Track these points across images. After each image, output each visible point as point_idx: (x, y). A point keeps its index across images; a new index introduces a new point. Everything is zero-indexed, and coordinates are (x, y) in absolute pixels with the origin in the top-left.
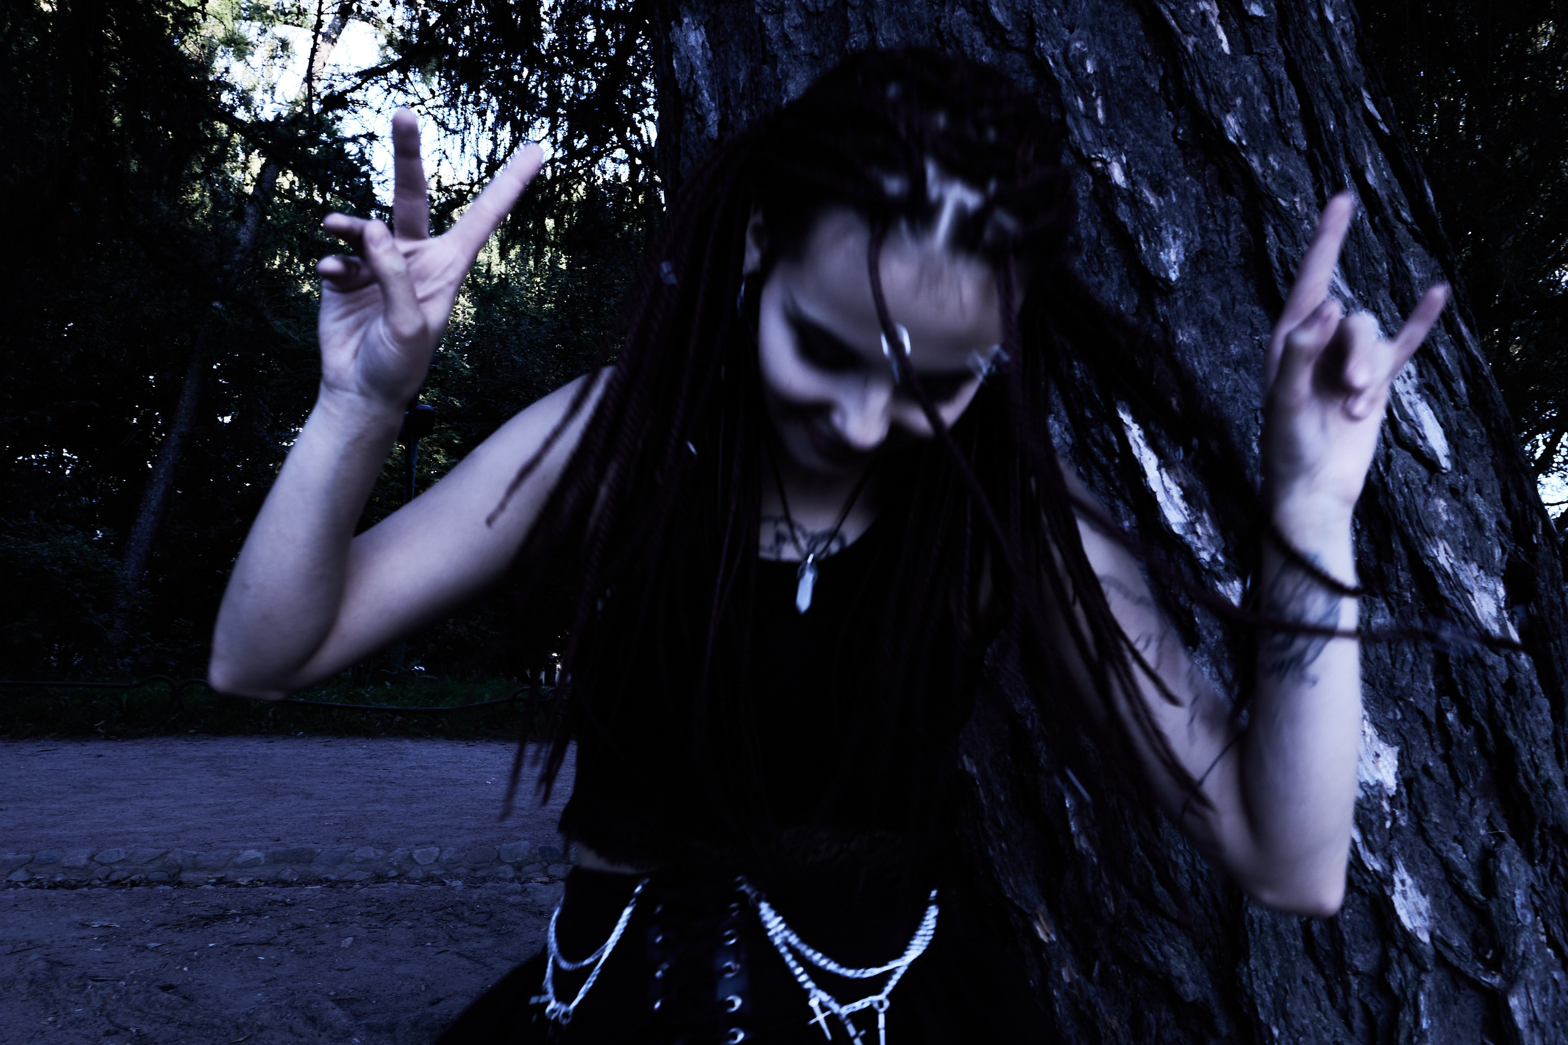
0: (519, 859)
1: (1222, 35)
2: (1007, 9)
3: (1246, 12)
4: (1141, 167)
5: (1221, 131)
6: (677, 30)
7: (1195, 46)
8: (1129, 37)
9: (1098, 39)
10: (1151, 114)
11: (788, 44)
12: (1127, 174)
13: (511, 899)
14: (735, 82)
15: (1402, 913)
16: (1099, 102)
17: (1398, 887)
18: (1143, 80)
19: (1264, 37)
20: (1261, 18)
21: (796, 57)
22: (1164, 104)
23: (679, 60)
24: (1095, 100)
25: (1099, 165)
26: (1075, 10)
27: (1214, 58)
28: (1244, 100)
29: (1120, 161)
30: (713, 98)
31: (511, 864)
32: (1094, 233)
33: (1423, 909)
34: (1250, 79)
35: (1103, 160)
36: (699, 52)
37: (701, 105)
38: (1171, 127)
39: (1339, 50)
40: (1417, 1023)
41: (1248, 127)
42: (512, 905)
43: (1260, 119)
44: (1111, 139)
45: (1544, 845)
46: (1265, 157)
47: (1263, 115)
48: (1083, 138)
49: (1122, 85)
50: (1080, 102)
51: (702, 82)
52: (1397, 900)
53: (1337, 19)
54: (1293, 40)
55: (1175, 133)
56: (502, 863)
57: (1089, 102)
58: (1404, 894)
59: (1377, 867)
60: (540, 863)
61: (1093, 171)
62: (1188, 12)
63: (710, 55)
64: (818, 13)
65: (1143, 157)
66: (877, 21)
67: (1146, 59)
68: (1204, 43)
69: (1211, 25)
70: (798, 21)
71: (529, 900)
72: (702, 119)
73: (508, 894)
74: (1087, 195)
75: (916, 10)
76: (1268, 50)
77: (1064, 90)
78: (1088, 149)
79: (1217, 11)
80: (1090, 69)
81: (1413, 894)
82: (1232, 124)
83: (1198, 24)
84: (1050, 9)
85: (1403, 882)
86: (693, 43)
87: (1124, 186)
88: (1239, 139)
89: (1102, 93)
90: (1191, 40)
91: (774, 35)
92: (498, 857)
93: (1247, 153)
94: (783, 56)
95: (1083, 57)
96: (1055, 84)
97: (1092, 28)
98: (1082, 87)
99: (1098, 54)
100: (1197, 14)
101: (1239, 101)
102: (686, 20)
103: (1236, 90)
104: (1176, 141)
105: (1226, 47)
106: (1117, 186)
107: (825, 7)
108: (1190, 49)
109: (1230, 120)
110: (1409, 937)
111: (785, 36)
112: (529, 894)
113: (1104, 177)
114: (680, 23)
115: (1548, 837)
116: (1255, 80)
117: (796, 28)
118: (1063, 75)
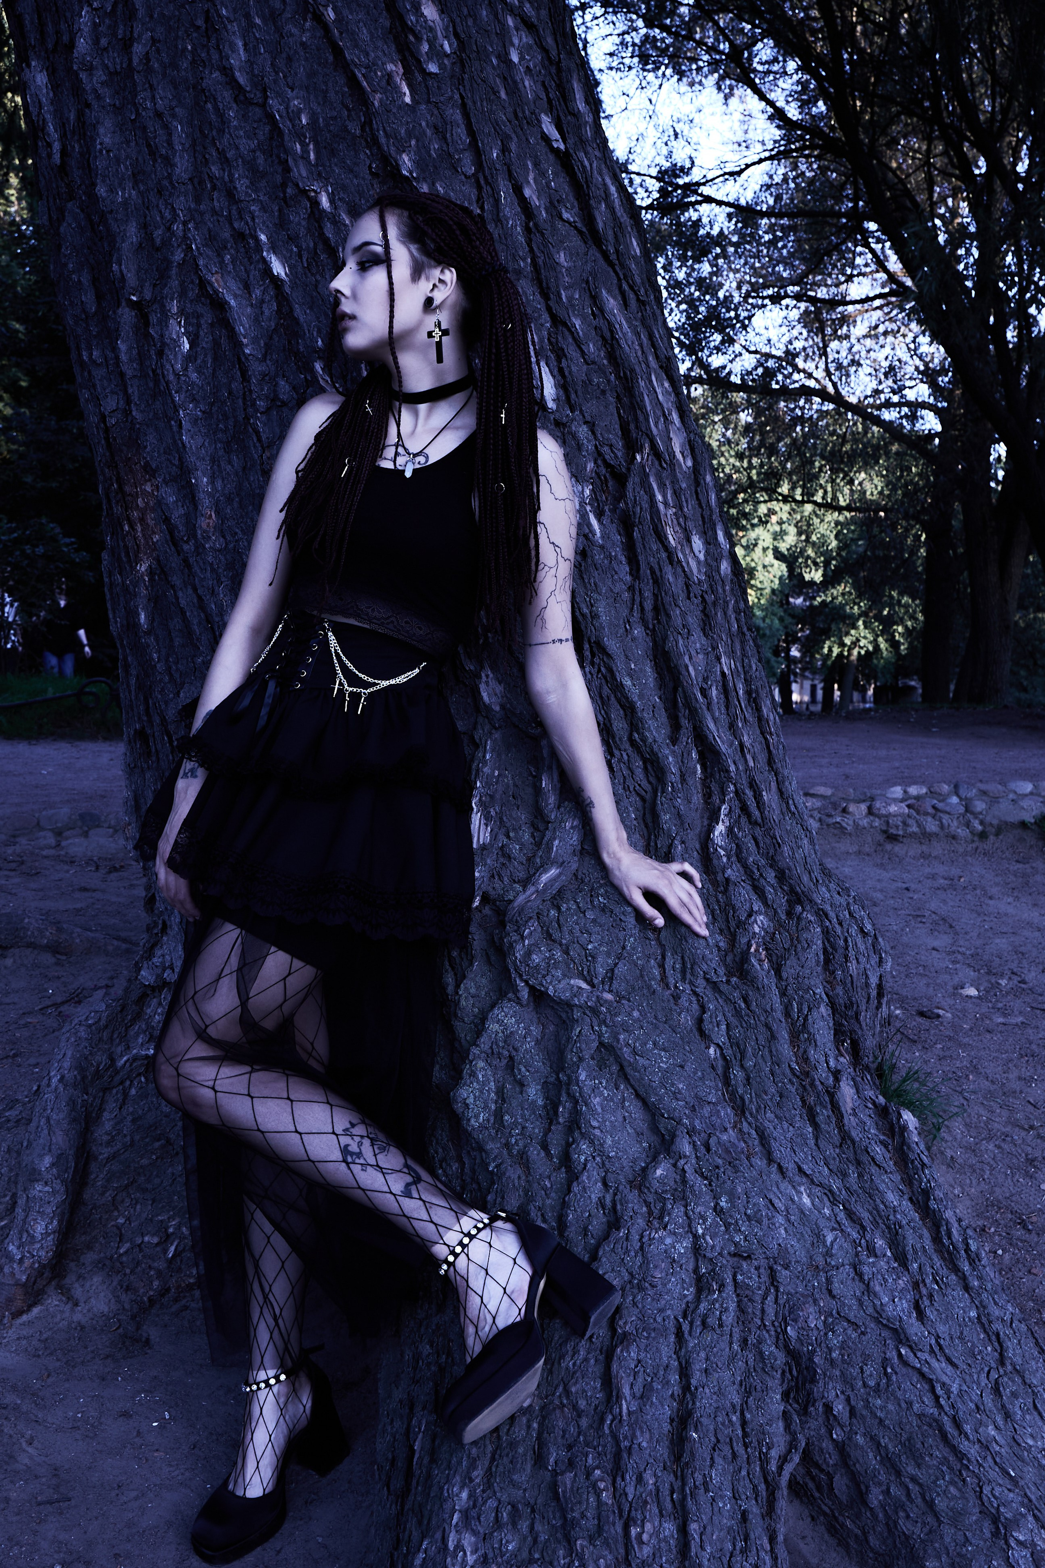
0: (59, 825)
1: (406, 90)
2: (247, 73)
3: (425, 70)
4: (342, 195)
5: (397, 168)
6: (27, 70)
7: (381, 100)
8: (337, 93)
9: (312, 97)
10: (352, 153)
11: (99, 97)
12: (332, 201)
13: (44, 853)
14: (68, 119)
15: (485, 695)
16: (311, 146)
17: (484, 678)
18: (346, 127)
19: (439, 88)
20: (436, 74)
21: (103, 107)
22: (364, 144)
23: (31, 95)
24: (308, 145)
25: (313, 194)
26: (296, 74)
27: (395, 110)
28: (417, 141)
29: (327, 191)
30: (56, 131)
31: (52, 830)
32: (312, 245)
33: (498, 692)
34: (424, 124)
35: (315, 191)
36: (45, 91)
37: (49, 135)
38: (368, 163)
39: (521, 85)
40: (484, 756)
41: (420, 163)
42: (46, 857)
43: (430, 155)
44: (320, 174)
45: (593, 655)
46: (433, 184)
47: (432, 152)
48: (300, 175)
49: (330, 131)
50: (298, 146)
51: (48, 116)
52: (482, 687)
53: (522, 58)
54: (467, 88)
55: (370, 167)
56: (42, 829)
57: (304, 146)
58: (487, 683)
59: (472, 668)
60: (81, 828)
61: (309, 199)
62: (376, 74)
63: (51, 95)
64: (116, 73)
65: (344, 188)
66: (155, 83)
67: (349, 110)
68: (387, 98)
69: (395, 83)
70: (104, 78)
71: (62, 853)
72: (49, 145)
73: (42, 849)
74: (306, 216)
75: (183, 73)
76: (442, 99)
77: (286, 138)
78: (303, 182)
79: (401, 71)
80: (304, 121)
81: (493, 683)
82: (406, 161)
83: (384, 83)
84: (277, 73)
85: (487, 676)
86: (40, 83)
87: (329, 210)
88: (411, 173)
89: (314, 139)
90: (378, 96)
91: (88, 88)
92: (38, 824)
93: (418, 182)
94: (95, 105)
95: (300, 111)
96: (281, 133)
97: (307, 88)
98: (300, 136)
99: (312, 109)
100: (383, 76)
101: (413, 142)
102: (33, 63)
103: (410, 134)
104: (372, 173)
105: (408, 99)
106: (324, 211)
107: (122, 68)
108: (376, 104)
109: (405, 157)
110: (488, 708)
111: (95, 91)
112: (63, 848)
113: (316, 203)
114: (29, 66)
115: (595, 649)
116: (427, 125)
117: (102, 83)
118: (285, 126)
